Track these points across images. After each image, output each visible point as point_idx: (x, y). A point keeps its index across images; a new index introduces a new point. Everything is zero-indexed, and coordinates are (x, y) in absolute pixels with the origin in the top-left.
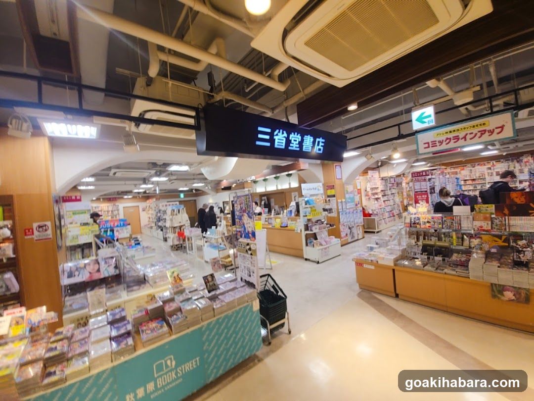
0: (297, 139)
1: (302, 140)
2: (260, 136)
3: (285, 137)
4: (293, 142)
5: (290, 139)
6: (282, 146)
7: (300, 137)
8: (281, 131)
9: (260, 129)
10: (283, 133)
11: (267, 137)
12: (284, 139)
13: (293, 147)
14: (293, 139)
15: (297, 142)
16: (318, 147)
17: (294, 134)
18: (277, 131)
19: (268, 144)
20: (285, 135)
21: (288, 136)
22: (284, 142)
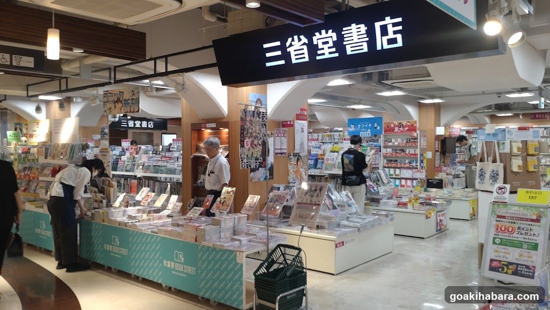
0: (330, 40)
1: (341, 38)
2: (268, 55)
3: (304, 44)
4: (320, 46)
5: (315, 43)
6: (304, 58)
7: (334, 35)
8: (296, 37)
9: (265, 46)
10: (300, 40)
11: (279, 53)
12: (305, 47)
13: (323, 54)
14: (320, 42)
15: (331, 44)
16: (385, 39)
17: (321, 34)
18: (290, 40)
19: (282, 62)
20: (304, 40)
21: (310, 41)
22: (305, 51)
